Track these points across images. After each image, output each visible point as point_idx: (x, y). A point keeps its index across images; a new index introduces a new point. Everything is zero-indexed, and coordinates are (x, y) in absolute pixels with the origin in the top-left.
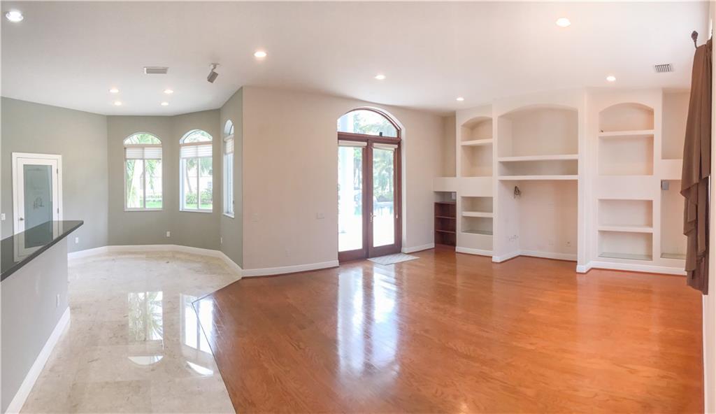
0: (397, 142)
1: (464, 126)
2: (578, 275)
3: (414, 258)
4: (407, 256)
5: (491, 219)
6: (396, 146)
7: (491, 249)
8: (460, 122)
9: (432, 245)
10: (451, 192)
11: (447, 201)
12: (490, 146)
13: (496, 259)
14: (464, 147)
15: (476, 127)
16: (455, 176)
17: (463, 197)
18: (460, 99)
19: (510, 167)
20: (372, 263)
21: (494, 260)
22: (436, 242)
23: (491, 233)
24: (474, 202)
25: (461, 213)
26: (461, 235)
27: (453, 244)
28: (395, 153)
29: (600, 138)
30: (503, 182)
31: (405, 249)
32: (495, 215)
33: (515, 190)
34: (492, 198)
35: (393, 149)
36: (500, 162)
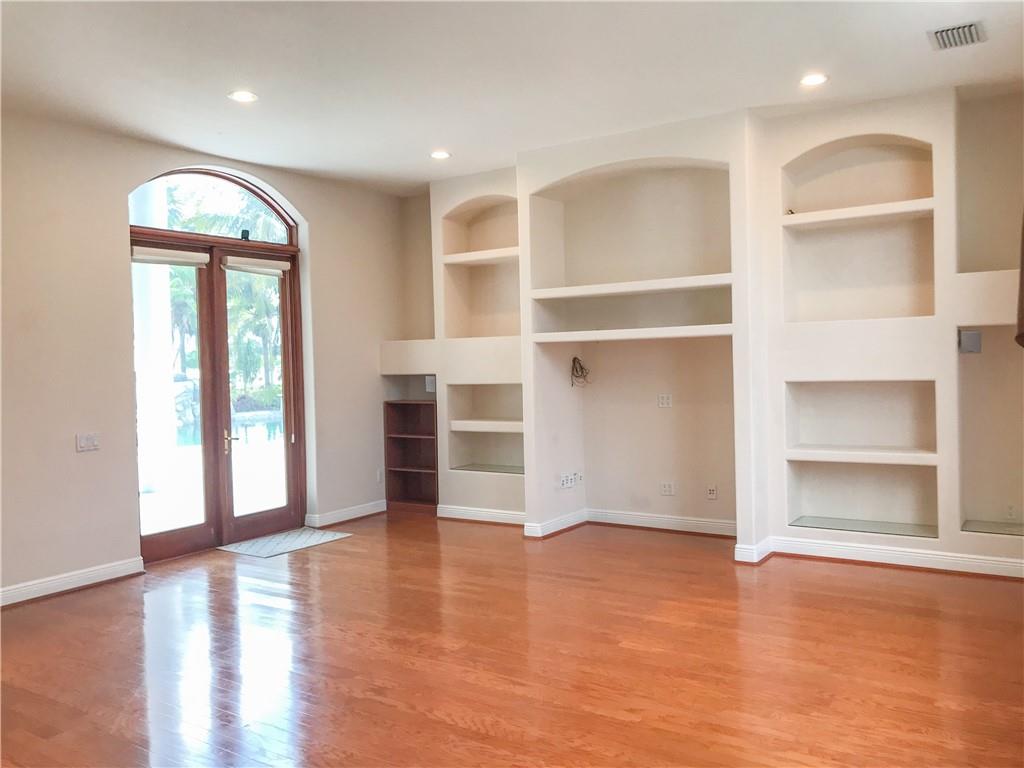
0: (288, 254)
1: (449, 217)
2: (738, 568)
3: (339, 536)
4: (321, 532)
5: (520, 436)
6: (287, 265)
7: (521, 506)
8: (441, 210)
9: (380, 505)
10: (424, 376)
11: (414, 397)
12: (512, 265)
13: (534, 529)
14: (450, 267)
15: (478, 219)
16: (432, 336)
17: (450, 386)
18: (440, 155)
19: (560, 311)
20: (233, 556)
21: (527, 532)
22: (391, 497)
23: (520, 470)
24: (478, 398)
25: (448, 424)
26: (450, 475)
27: (432, 500)
28: (283, 282)
29: (786, 228)
30: (545, 347)
31: (314, 518)
32: (529, 426)
33: (574, 368)
34: (519, 386)
35: (280, 272)
36: (538, 301)
